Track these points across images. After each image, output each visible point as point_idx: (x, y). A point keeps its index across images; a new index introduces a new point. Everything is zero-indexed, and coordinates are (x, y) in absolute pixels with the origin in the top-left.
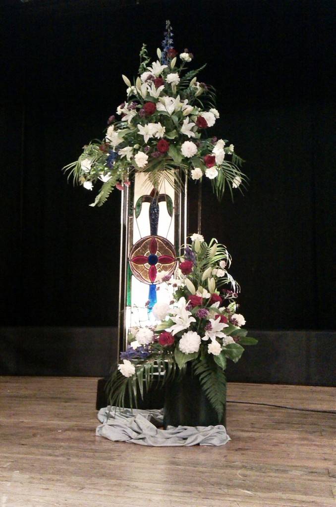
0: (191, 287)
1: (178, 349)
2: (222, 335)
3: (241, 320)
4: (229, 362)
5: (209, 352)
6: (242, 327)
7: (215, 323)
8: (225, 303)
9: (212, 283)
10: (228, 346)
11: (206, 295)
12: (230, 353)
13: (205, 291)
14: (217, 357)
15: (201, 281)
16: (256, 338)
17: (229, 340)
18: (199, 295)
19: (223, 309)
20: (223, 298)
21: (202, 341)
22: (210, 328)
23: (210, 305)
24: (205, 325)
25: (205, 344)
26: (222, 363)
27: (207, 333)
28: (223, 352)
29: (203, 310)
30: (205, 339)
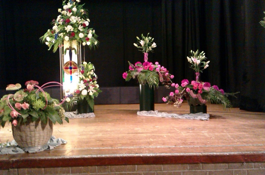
0: (84, 78)
1: (81, 94)
2: (93, 90)
3: (98, 86)
4: (95, 97)
5: (90, 94)
6: (98, 88)
7: (91, 87)
8: (93, 81)
9: (90, 76)
10: (95, 93)
11: (88, 80)
12: (95, 95)
13: (88, 78)
14: (92, 96)
15: (87, 76)
16: (102, 90)
17: (95, 91)
18: (86, 80)
19: (93, 83)
20: (93, 80)
21: (88, 92)
22: (90, 88)
23: (90, 82)
24: (88, 88)
25: (88, 93)
26: (93, 97)
27: (89, 90)
28: (93, 95)
29: (88, 84)
30: (88, 91)
